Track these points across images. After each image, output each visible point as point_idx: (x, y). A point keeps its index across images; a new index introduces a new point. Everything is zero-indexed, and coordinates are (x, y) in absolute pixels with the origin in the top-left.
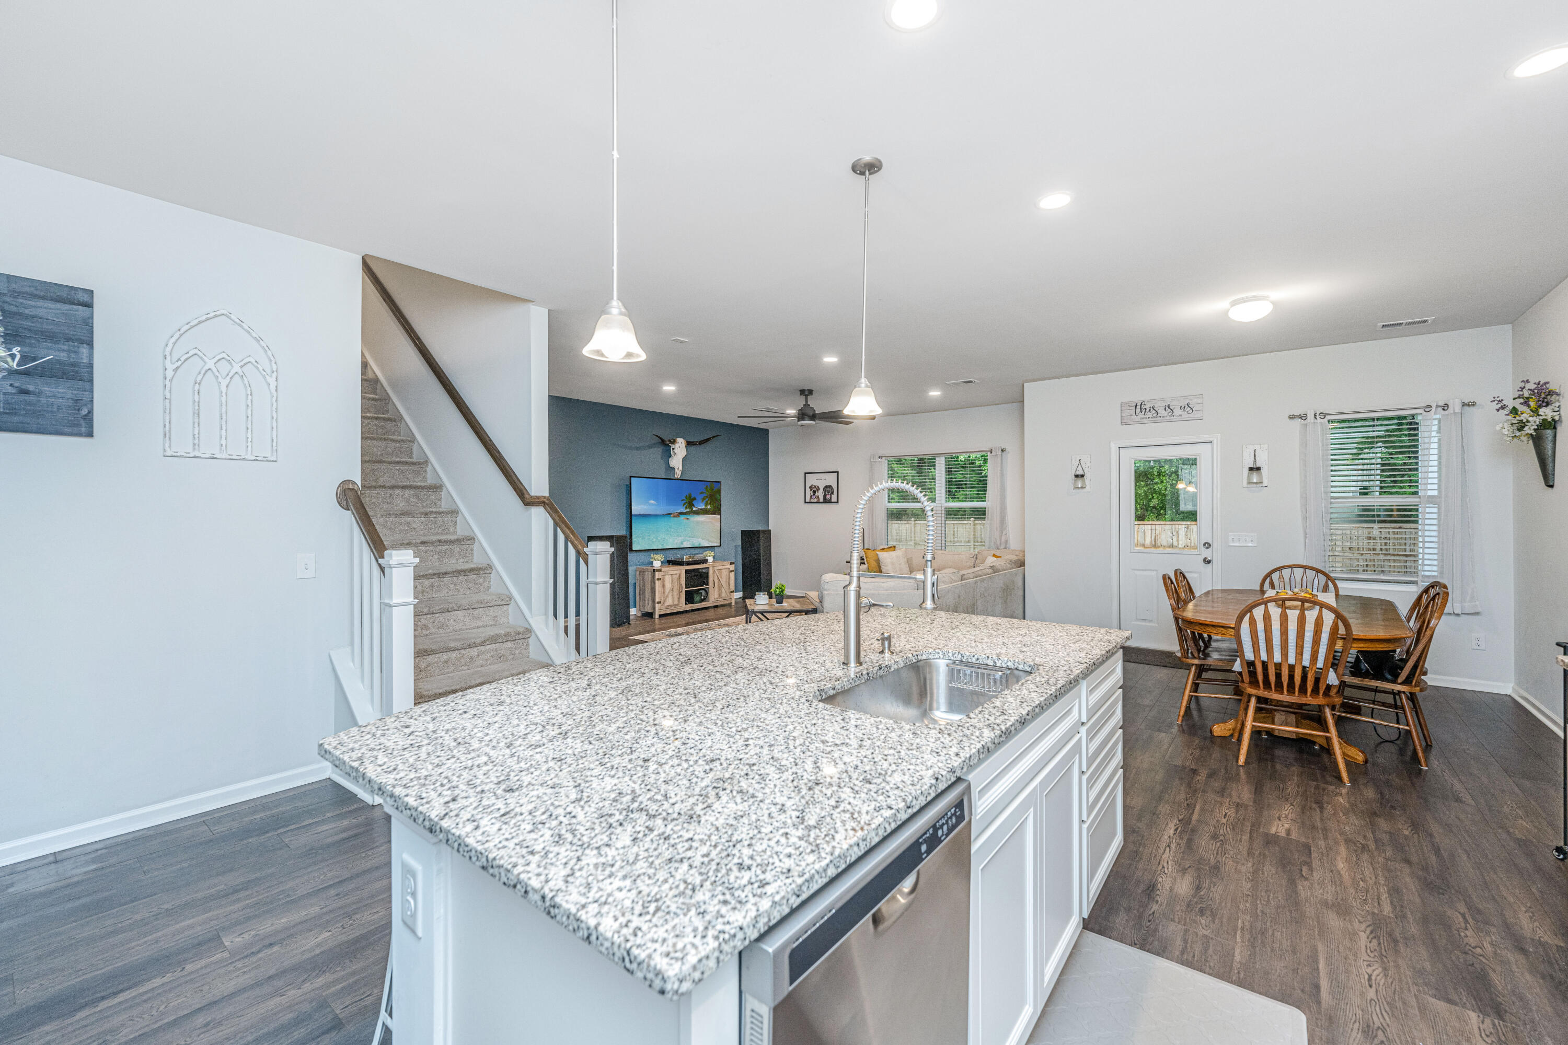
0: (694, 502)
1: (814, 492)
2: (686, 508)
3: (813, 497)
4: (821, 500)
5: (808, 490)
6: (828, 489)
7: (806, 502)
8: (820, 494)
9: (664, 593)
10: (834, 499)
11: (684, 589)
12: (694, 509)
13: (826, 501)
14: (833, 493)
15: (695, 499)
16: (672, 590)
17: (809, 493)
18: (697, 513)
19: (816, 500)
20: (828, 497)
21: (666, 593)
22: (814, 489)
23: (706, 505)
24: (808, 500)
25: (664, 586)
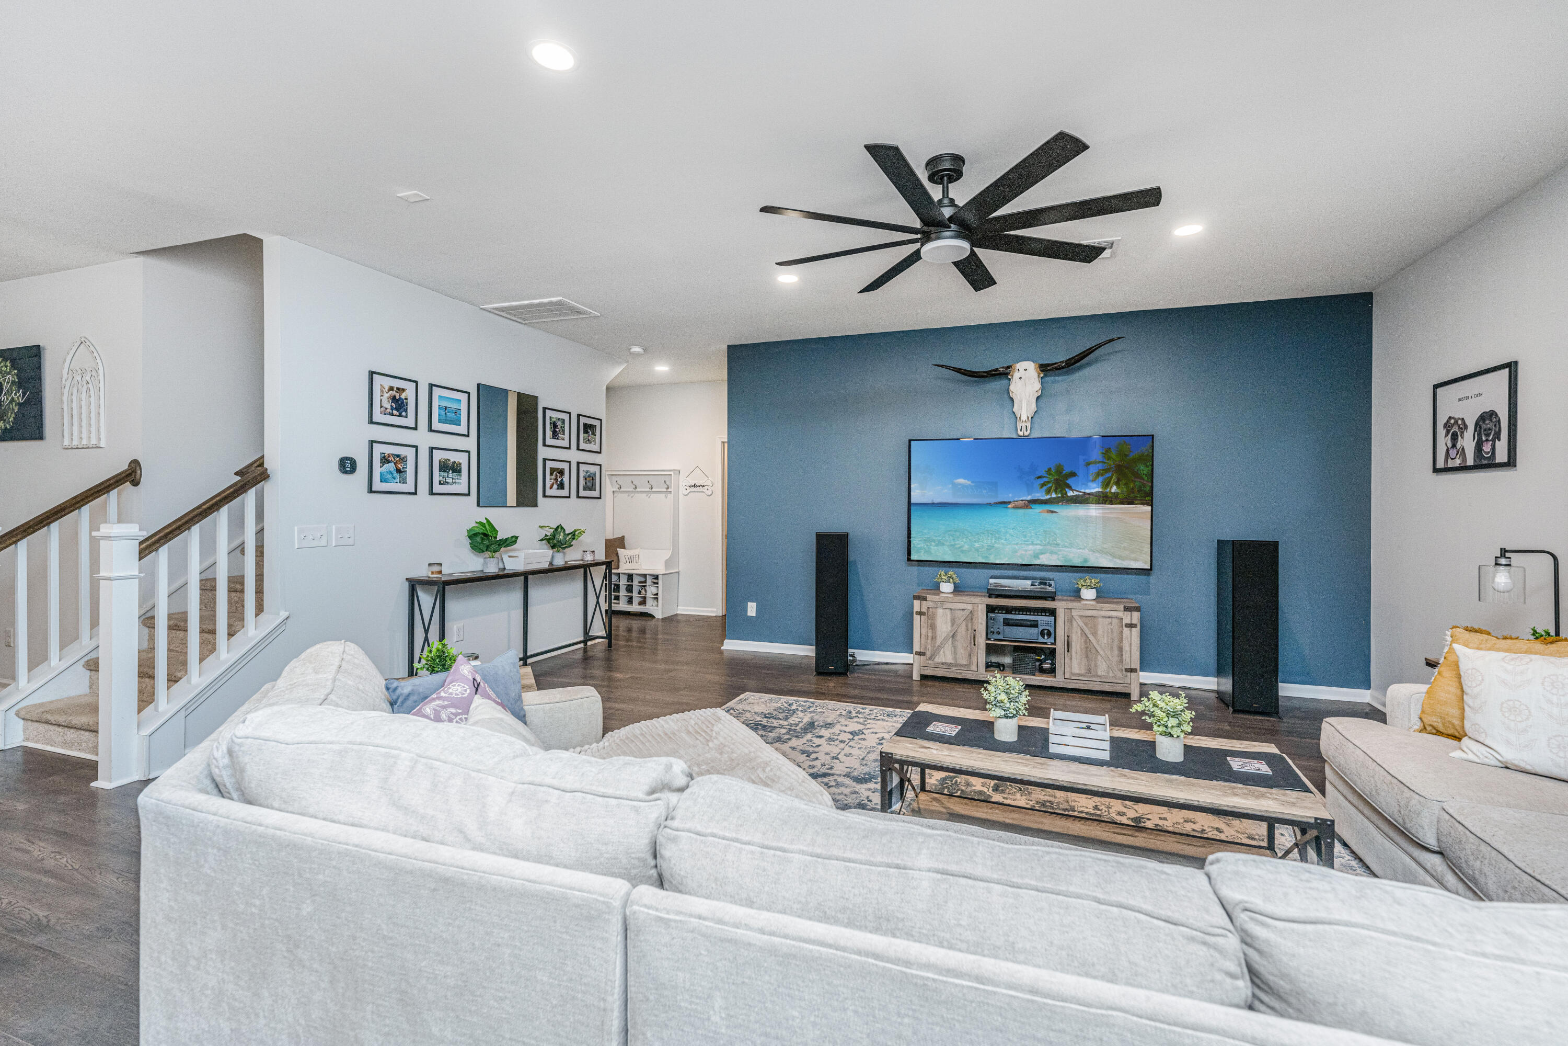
0: (1070, 481)
1: (1455, 438)
2: (1048, 492)
3: (1453, 453)
4: (1470, 461)
5: (1441, 432)
6: (1488, 424)
7: (1436, 470)
8: (1468, 442)
9: (934, 638)
10: (1501, 456)
11: (982, 641)
12: (1070, 493)
13: (1485, 463)
14: (1498, 436)
15: (1073, 474)
16: (954, 636)
17: (1443, 441)
18: (1082, 500)
19: (1457, 462)
20: (1487, 448)
21: (938, 642)
22: (1455, 428)
23: (1107, 484)
24: (1440, 464)
25: (933, 627)
